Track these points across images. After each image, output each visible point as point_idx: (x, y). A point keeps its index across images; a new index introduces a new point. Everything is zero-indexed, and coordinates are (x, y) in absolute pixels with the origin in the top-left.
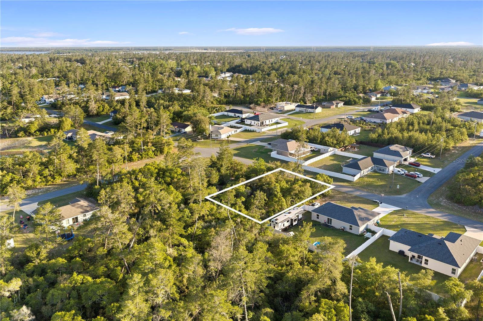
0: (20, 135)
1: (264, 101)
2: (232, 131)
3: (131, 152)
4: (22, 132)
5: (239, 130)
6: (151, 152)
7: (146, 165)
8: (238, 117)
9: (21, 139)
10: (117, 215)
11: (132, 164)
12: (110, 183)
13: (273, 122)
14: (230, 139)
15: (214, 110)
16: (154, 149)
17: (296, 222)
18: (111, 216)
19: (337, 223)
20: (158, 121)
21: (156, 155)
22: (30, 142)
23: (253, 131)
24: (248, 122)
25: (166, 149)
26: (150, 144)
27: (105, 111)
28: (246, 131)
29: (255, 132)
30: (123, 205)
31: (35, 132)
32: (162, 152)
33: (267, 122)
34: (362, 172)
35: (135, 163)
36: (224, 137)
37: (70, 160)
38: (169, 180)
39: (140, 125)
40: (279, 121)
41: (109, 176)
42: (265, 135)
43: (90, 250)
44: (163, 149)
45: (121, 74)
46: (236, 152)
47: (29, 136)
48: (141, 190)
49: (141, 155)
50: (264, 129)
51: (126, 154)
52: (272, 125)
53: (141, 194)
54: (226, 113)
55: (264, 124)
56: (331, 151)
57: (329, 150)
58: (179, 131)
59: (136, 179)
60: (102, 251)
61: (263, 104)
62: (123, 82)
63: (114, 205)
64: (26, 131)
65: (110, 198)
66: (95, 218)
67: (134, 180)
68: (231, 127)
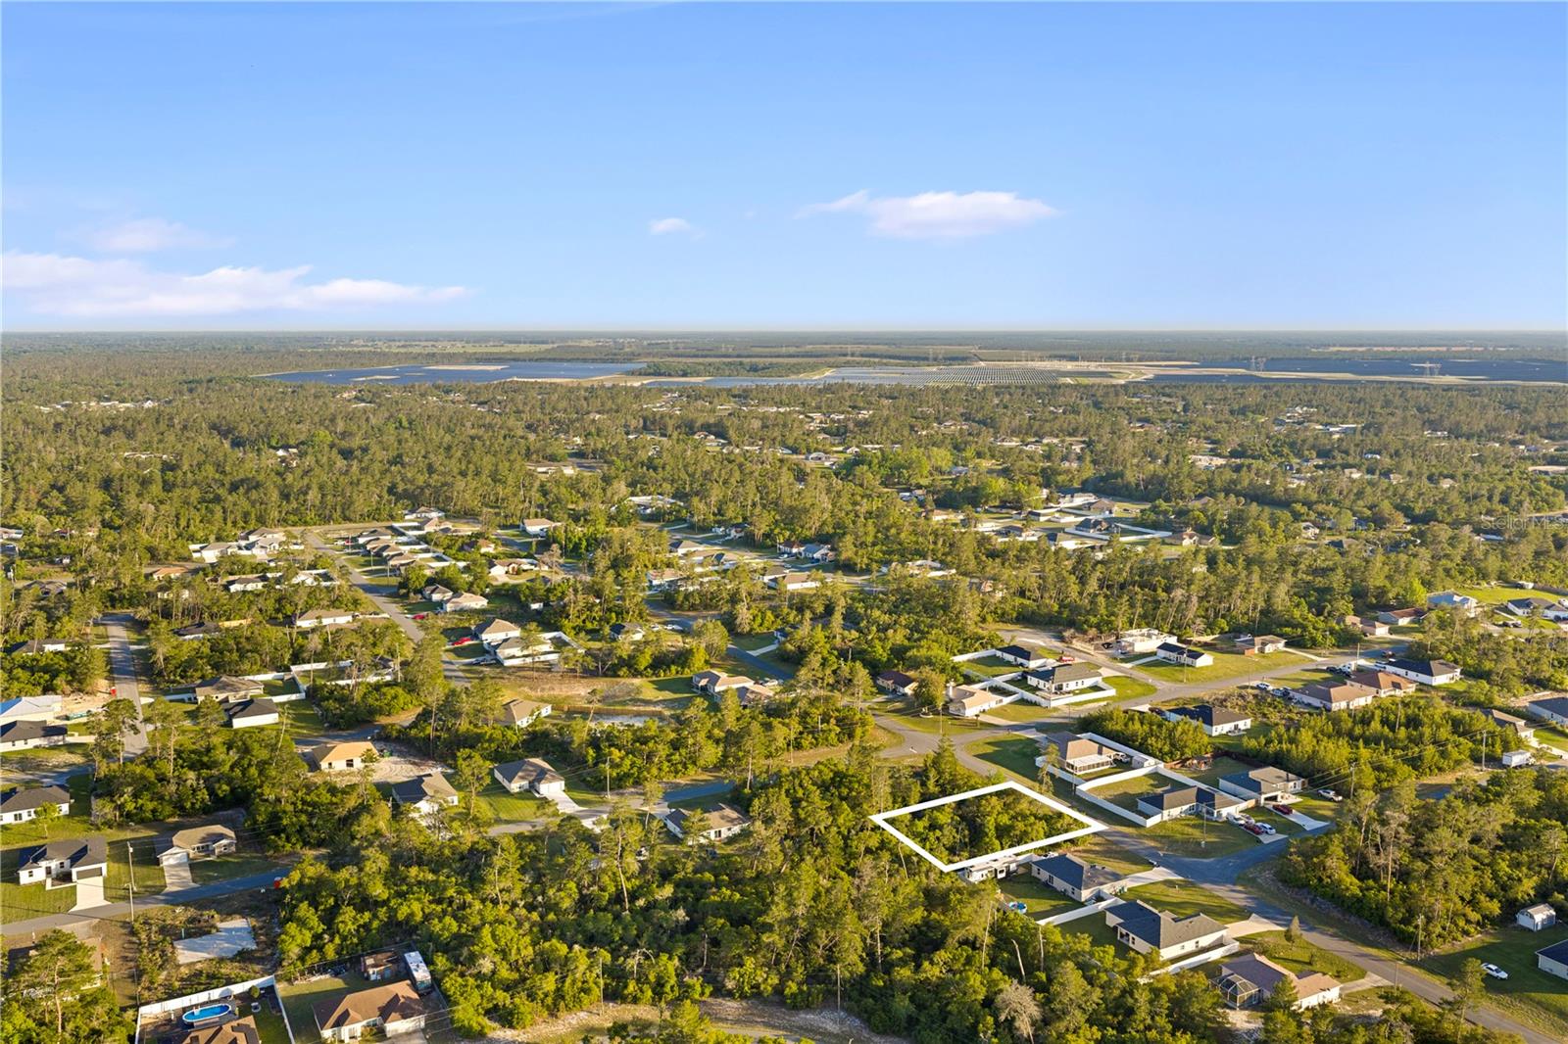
0: (621, 673)
1: (1098, 626)
2: (993, 701)
3: (801, 733)
4: (625, 669)
5: (1007, 700)
6: (833, 735)
7: (819, 763)
8: (1022, 665)
9: (623, 680)
10: (769, 833)
11: (800, 753)
12: (765, 786)
13: (1085, 686)
14: (983, 718)
15: (977, 645)
16: (838, 730)
17: (1003, 875)
18: (763, 832)
19: (1059, 884)
20: (850, 680)
21: (841, 742)
22: (638, 690)
23: (1035, 704)
24: (1032, 681)
25: (859, 731)
26: (833, 721)
27: (766, 624)
28: (1023, 702)
29: (1039, 705)
30: (778, 822)
31: (645, 669)
32: (851, 736)
33: (1072, 686)
34: (1166, 812)
35: (805, 753)
36: (970, 712)
37: (710, 742)
38: (845, 791)
39: (822, 679)
40: (1101, 684)
41: (764, 776)
42: (1055, 714)
43: (737, 870)
44: (854, 731)
45: (806, 511)
46: (990, 749)
47: (635, 676)
48: (804, 804)
49: (816, 739)
50: (1058, 702)
51: (792, 737)
52: (1082, 692)
53: (803, 809)
54: (999, 654)
55: (1065, 689)
56: (1150, 764)
57: (1146, 764)
58: (894, 691)
59: (801, 786)
60: (749, 874)
61: (1093, 632)
62: (810, 528)
63: (768, 821)
64: (630, 665)
65: (763, 811)
66: (746, 834)
67: (797, 788)
68: (995, 690)
